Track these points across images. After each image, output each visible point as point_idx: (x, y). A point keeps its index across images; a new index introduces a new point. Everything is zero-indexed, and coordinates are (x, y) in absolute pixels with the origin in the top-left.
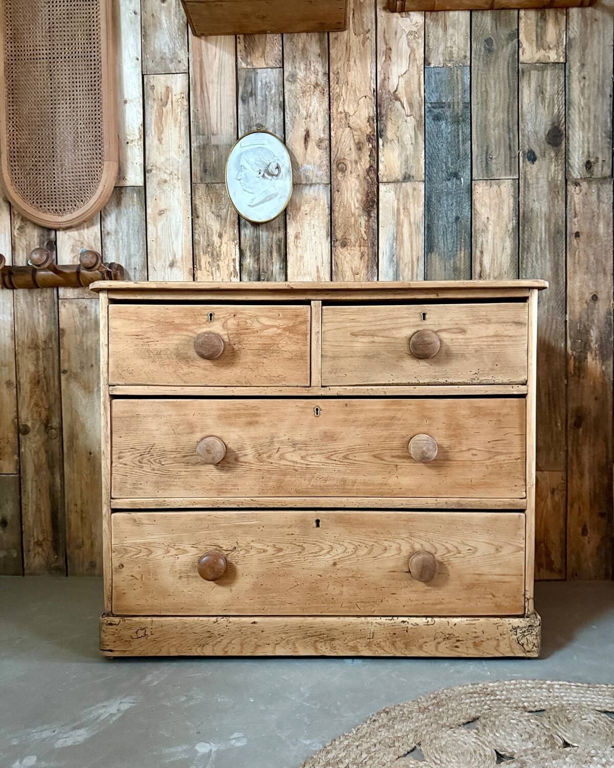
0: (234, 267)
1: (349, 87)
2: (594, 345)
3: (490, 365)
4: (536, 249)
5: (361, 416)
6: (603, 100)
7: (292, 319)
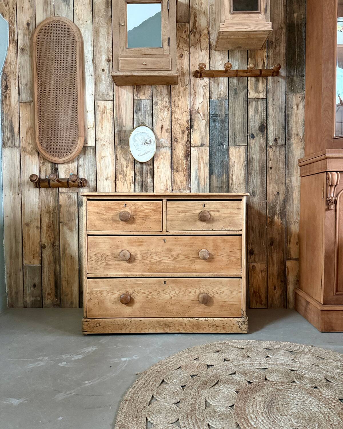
0: (132, 180)
1: (179, 108)
2: (278, 212)
3: (228, 224)
4: (254, 174)
5: (181, 243)
6: (281, 114)
7: (156, 206)
